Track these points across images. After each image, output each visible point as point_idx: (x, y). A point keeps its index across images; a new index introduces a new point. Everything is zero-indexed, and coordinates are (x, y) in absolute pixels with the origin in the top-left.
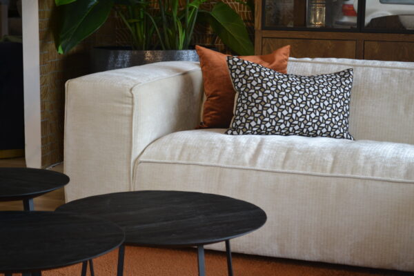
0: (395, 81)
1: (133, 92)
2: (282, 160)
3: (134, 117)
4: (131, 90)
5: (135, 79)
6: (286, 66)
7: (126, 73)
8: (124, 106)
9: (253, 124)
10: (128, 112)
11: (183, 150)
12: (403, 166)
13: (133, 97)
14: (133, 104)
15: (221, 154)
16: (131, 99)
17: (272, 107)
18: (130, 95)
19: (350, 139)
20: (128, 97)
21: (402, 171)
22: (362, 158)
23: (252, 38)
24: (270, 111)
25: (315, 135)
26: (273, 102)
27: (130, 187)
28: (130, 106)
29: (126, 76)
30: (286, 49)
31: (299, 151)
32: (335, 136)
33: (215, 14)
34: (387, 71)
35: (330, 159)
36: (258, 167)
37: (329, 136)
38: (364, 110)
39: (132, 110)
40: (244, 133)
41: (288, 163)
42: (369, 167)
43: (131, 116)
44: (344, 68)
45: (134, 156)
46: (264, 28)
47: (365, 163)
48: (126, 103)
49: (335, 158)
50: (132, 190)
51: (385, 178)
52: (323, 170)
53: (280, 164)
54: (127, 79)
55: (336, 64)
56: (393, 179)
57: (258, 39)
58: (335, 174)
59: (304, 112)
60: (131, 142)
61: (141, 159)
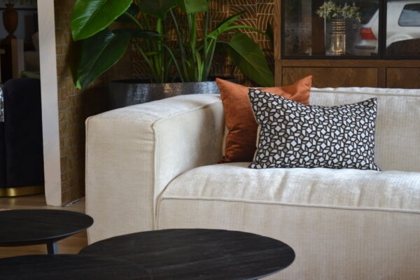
1: (154, 128)
2: (307, 193)
3: (156, 152)
4: (152, 126)
5: (156, 114)
6: (308, 97)
7: (147, 109)
8: (145, 142)
9: (277, 157)
10: (150, 148)
11: (206, 185)
13: (154, 134)
14: (154, 140)
15: (245, 189)
16: (152, 135)
17: (296, 139)
18: (151, 131)
19: (377, 170)
20: (149, 133)
22: (390, 190)
23: (272, 68)
24: (294, 143)
25: (340, 167)
26: (297, 135)
27: (153, 226)
28: (152, 142)
29: (147, 112)
30: (308, 79)
31: (325, 184)
32: (361, 167)
33: (234, 44)
34: (411, 100)
35: (357, 191)
36: (284, 201)
37: (355, 167)
38: (389, 140)
39: (154, 146)
40: (268, 167)
41: (314, 197)
42: (397, 199)
43: (153, 152)
44: (367, 97)
45: (157, 192)
46: (283, 57)
47: (393, 195)
48: (147, 140)
49: (362, 190)
50: (156, 229)
52: (350, 203)
53: (306, 198)
54: (148, 114)
55: (359, 94)
57: (277, 69)
58: (362, 207)
59: (329, 144)
60: (153, 180)
61: (164, 196)
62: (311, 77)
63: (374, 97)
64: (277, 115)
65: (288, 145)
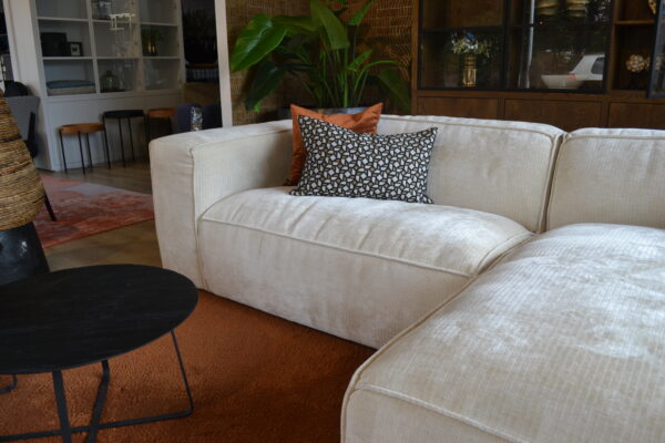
0: (483, 141)
1: (192, 152)
2: (317, 228)
10: (189, 171)
11: (239, 209)
12: (438, 248)
13: (192, 158)
14: (193, 163)
15: (267, 218)
16: (189, 159)
20: (188, 157)
21: (435, 253)
22: (398, 233)
24: (331, 172)
26: (335, 164)
27: (197, 245)
28: (191, 166)
30: (378, 106)
31: (340, 220)
32: (406, 200)
33: (383, 78)
34: (478, 131)
35: (364, 231)
37: (400, 199)
39: (193, 169)
40: (306, 195)
41: (321, 235)
42: (400, 247)
43: (192, 176)
44: (427, 127)
45: (197, 215)
46: (419, 88)
47: (399, 240)
48: (185, 163)
49: (370, 230)
51: (412, 262)
52: (353, 244)
55: (429, 121)
56: (420, 264)
57: (414, 98)
58: (363, 251)
59: (370, 174)
61: (204, 217)
62: (381, 104)
63: (435, 126)
64: (319, 143)
65: (325, 174)
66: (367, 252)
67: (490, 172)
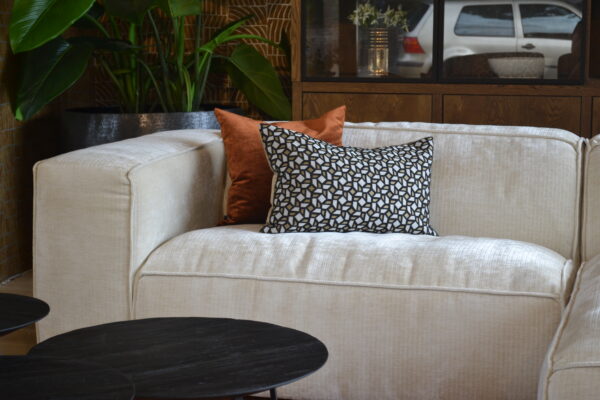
0: (490, 153)
1: (130, 177)
2: (341, 267)
3: (132, 211)
4: (127, 174)
5: (132, 158)
6: (341, 134)
7: (119, 150)
8: (118, 197)
9: (299, 217)
10: (124, 205)
11: (202, 256)
12: (508, 273)
13: (130, 185)
14: (130, 194)
15: (256, 261)
16: (127, 187)
17: (325, 193)
18: (126, 181)
19: (433, 234)
20: (123, 185)
21: (507, 279)
22: (451, 262)
23: (288, 93)
24: (322, 199)
25: (385, 231)
26: (326, 187)
27: (129, 314)
28: (127, 197)
29: (120, 155)
30: (340, 111)
31: (363, 254)
32: (412, 231)
33: (237, 60)
34: (479, 140)
35: (408, 264)
36: (309, 278)
37: (404, 231)
38: (448, 195)
39: (130, 202)
40: (287, 231)
41: (350, 272)
42: (461, 274)
43: (129, 211)
44: (420, 136)
45: (135, 264)
46: (304, 79)
47: (456, 269)
48: (121, 194)
49: (415, 263)
50: (132, 318)
51: (486, 290)
52: (399, 280)
53: (339, 273)
54: (121, 158)
55: (409, 131)
56: (495, 291)
57: (296, 95)
58: (415, 286)
59: (369, 199)
60: (129, 249)
61: (144, 271)
63: (429, 135)
64: (299, 160)
65: (314, 201)
66: (423, 287)
67: (507, 191)
